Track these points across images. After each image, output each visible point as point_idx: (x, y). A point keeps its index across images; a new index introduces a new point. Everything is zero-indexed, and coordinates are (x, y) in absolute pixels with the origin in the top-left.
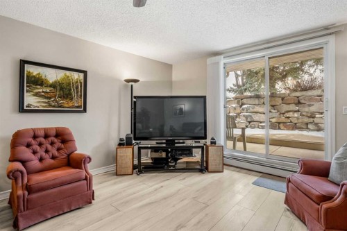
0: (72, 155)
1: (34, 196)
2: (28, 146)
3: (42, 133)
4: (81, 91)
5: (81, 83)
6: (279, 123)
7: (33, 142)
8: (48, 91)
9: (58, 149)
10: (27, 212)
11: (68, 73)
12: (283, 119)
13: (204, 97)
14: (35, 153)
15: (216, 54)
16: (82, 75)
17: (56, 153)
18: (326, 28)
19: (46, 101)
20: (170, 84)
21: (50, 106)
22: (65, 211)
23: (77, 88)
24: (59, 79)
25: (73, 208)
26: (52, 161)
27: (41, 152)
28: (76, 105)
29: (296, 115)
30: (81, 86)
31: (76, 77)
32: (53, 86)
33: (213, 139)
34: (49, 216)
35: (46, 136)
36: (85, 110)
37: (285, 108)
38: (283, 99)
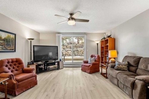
0: (24, 69)
1: (20, 83)
2: (6, 66)
3: (11, 61)
4: (14, 43)
5: (14, 39)
6: (66, 54)
7: (8, 65)
8: (2, 42)
9: (18, 67)
10: (18, 89)
11: (9, 34)
12: (67, 53)
13: (57, 47)
14: (9, 69)
15: (59, 33)
16: (14, 36)
17: (17, 68)
18: (85, 33)
19: (1, 47)
20: (39, 40)
21: (3, 49)
22: (29, 88)
23: (12, 41)
24: (6, 37)
25: (31, 87)
26: (16, 72)
27: (12, 68)
28: (12, 49)
29: (70, 51)
30: (14, 41)
31: (12, 36)
32: (4, 40)
33: (60, 59)
34: (25, 90)
35: (12, 62)
36: (15, 51)
37: (67, 49)
38: (66, 46)
